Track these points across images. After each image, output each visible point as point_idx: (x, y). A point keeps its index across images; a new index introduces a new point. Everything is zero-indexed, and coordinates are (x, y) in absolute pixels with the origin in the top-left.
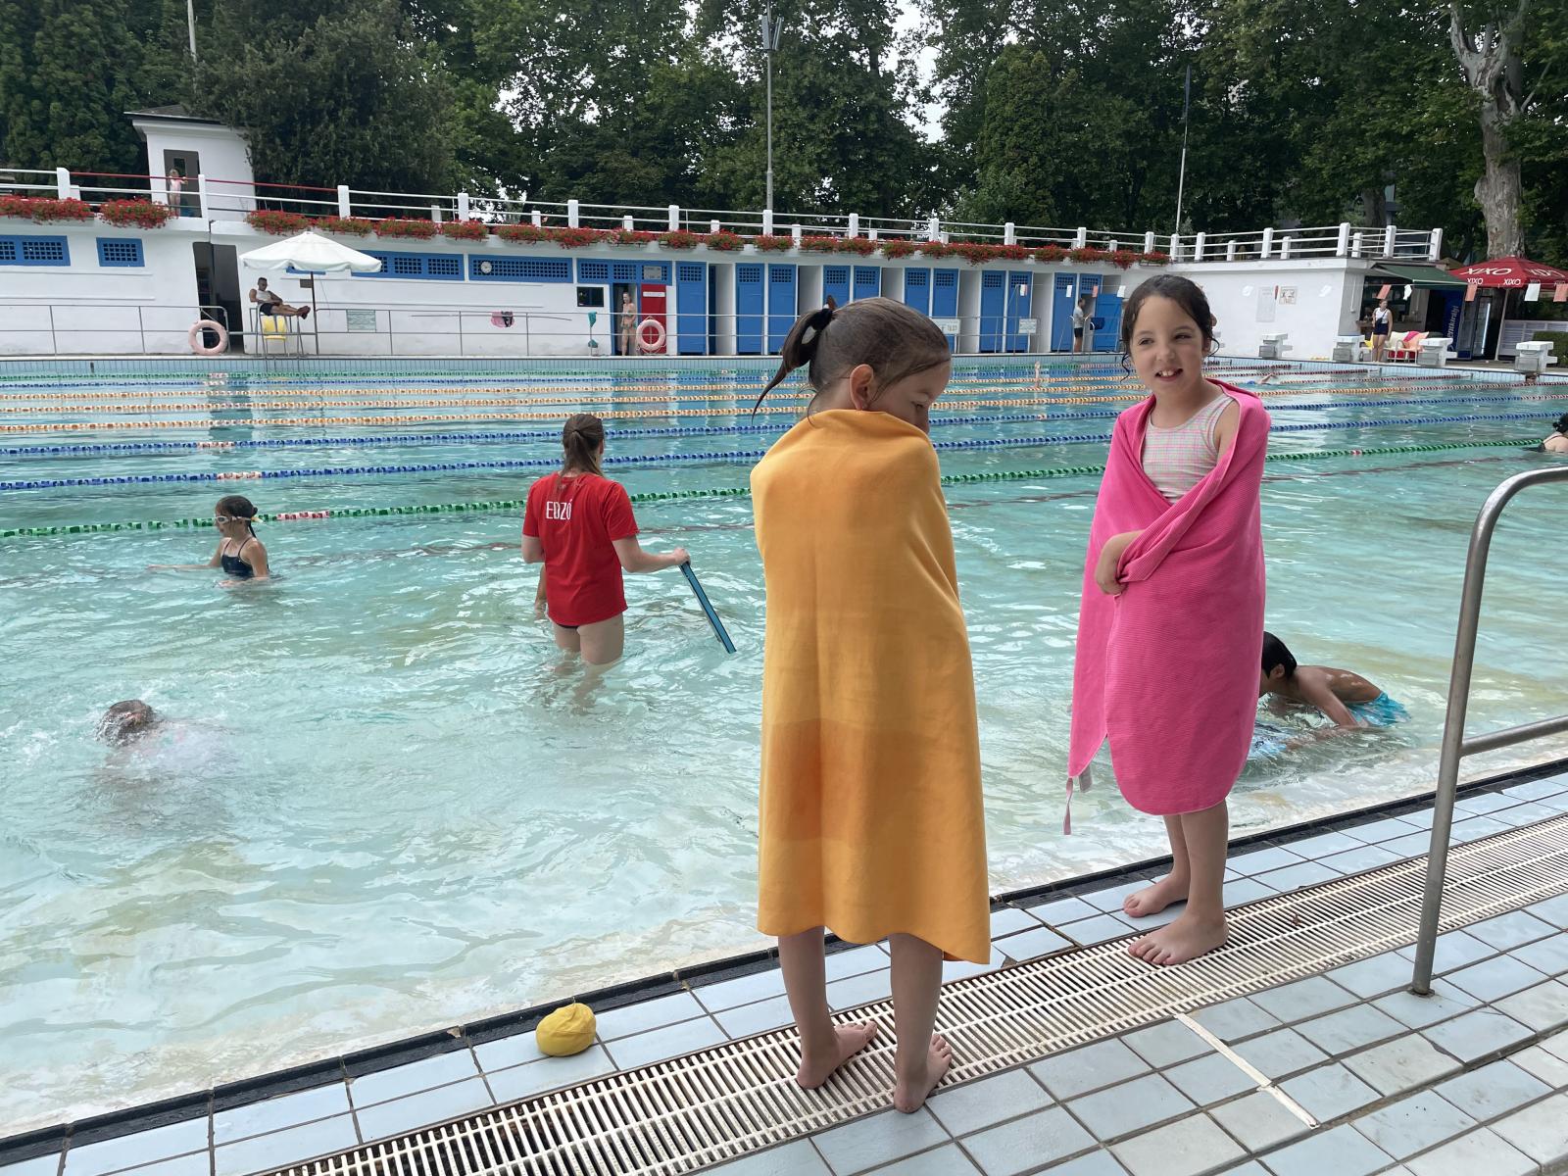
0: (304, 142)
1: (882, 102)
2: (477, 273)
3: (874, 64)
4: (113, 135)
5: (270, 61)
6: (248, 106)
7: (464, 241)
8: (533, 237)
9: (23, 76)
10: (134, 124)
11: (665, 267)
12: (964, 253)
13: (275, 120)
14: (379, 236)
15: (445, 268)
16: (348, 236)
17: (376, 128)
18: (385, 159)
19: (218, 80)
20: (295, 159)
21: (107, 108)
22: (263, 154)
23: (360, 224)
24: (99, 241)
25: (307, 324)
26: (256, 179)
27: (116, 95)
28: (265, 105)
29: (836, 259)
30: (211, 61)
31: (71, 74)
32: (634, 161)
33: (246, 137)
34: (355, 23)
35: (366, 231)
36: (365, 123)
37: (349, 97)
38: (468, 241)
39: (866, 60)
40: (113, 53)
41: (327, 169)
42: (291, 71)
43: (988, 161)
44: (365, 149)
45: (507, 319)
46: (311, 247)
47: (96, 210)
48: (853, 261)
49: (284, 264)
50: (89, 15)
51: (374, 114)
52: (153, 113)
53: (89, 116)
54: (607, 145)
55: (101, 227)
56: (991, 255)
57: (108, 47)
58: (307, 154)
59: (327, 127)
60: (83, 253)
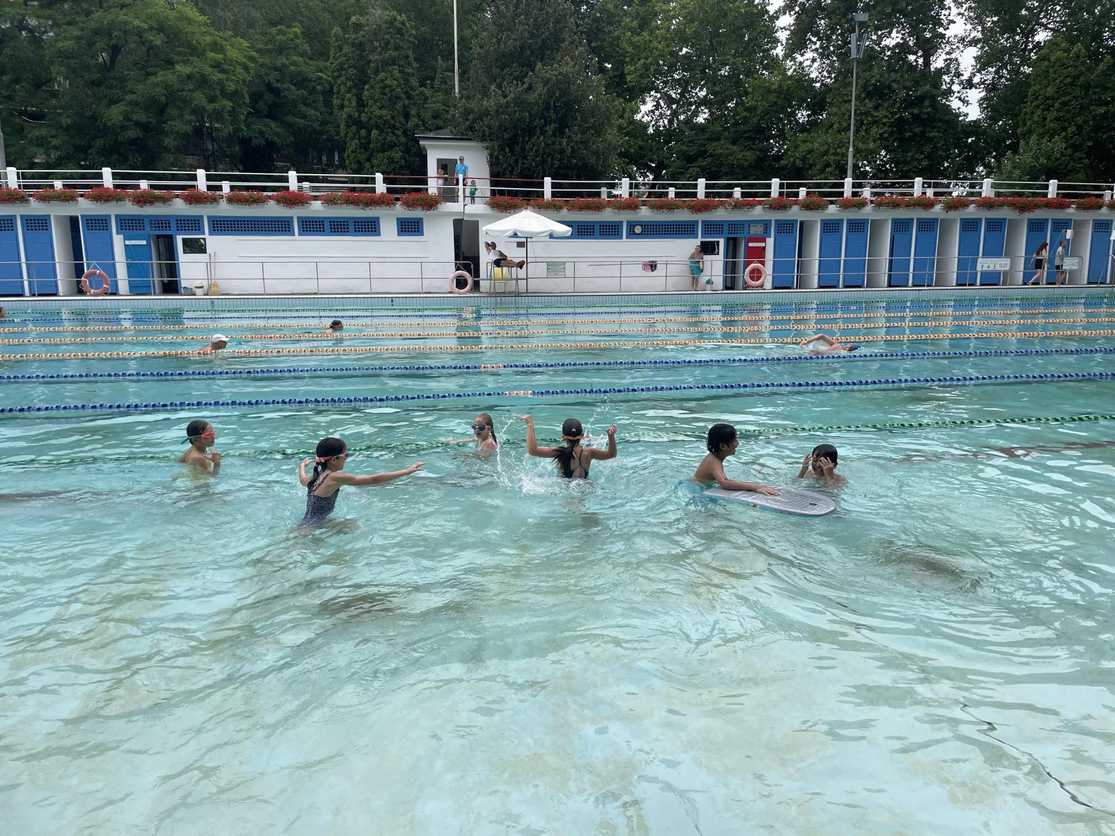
0: (523, 149)
1: (935, 92)
2: (632, 234)
3: (927, 63)
4: (407, 150)
5: (505, 96)
6: (490, 127)
7: (625, 211)
8: (671, 207)
9: (356, 114)
10: (421, 143)
11: (766, 224)
12: (1012, 205)
13: (506, 136)
14: (569, 210)
15: (610, 231)
16: (550, 212)
17: (570, 137)
18: (574, 158)
19: (472, 111)
20: (516, 161)
21: (405, 134)
22: (497, 158)
23: (558, 203)
24: (398, 219)
25: (522, 273)
26: (492, 175)
27: (410, 124)
28: (500, 126)
29: (902, 214)
30: (468, 98)
31: (384, 112)
32: (735, 148)
33: (487, 148)
34: (560, 66)
35: (561, 208)
36: (562, 134)
37: (553, 117)
38: (627, 212)
39: (921, 61)
40: (409, 97)
41: (536, 167)
42: (519, 102)
43: (1030, 132)
44: (562, 151)
45: (653, 266)
46: (528, 221)
47: (398, 199)
48: (917, 214)
49: (511, 233)
50: (396, 73)
51: (569, 127)
52: (432, 135)
53: (394, 138)
54: (716, 137)
55: (400, 210)
56: (1036, 206)
57: (406, 93)
58: (525, 157)
59: (538, 138)
60: (389, 228)
